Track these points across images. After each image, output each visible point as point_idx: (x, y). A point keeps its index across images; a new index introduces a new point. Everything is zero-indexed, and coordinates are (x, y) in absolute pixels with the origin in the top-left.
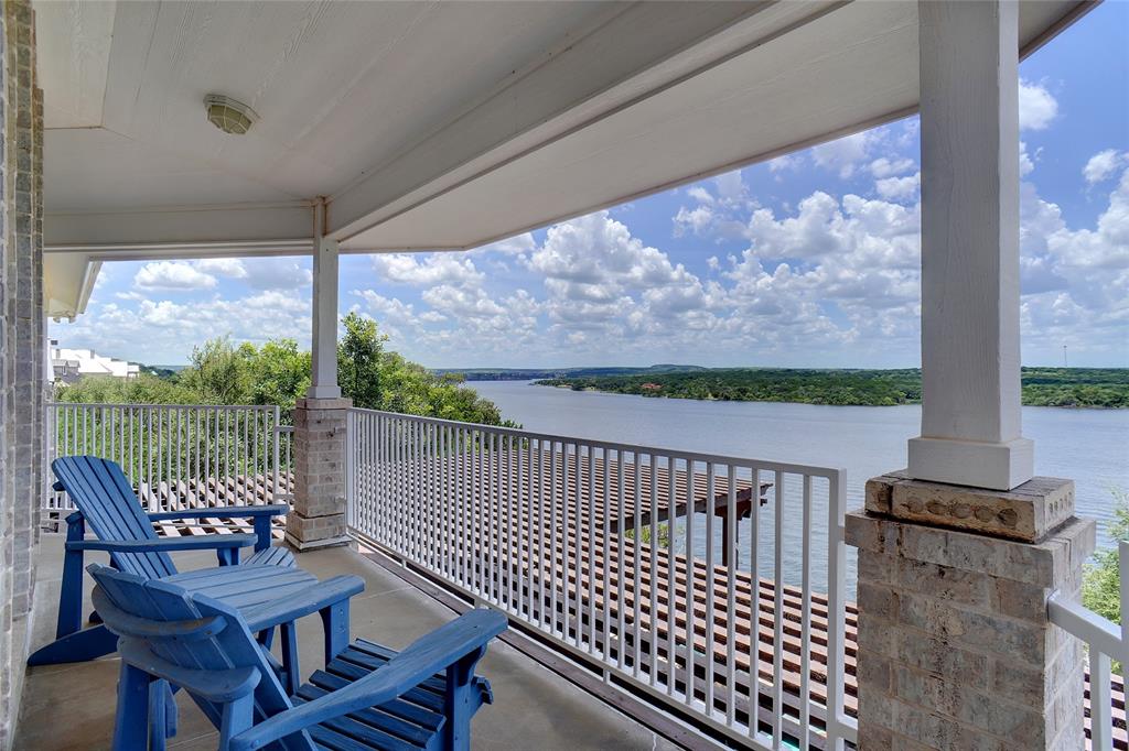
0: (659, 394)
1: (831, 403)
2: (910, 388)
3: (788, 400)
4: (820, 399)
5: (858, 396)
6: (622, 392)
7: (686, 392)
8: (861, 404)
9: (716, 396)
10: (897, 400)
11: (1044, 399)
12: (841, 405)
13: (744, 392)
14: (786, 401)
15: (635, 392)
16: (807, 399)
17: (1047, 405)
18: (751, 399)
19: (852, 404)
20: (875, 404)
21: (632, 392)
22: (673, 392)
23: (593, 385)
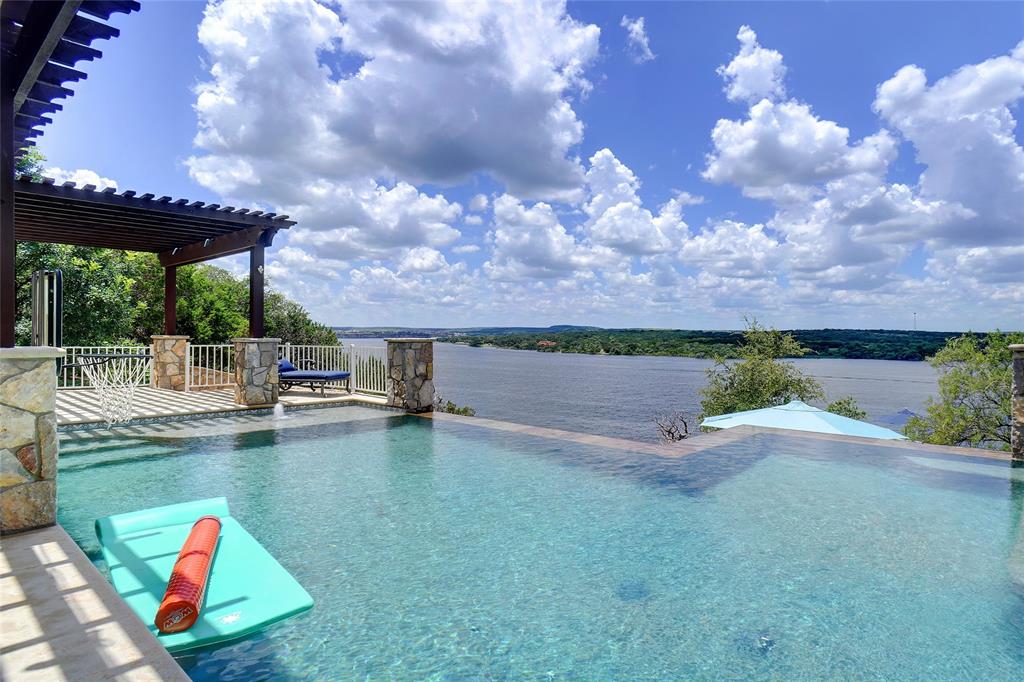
0: (554, 350)
4: (703, 354)
6: (518, 348)
7: (580, 347)
9: (607, 351)
13: (634, 347)
14: (674, 356)
15: (530, 347)
18: (639, 353)
21: (528, 348)
22: (567, 348)
23: (491, 342)
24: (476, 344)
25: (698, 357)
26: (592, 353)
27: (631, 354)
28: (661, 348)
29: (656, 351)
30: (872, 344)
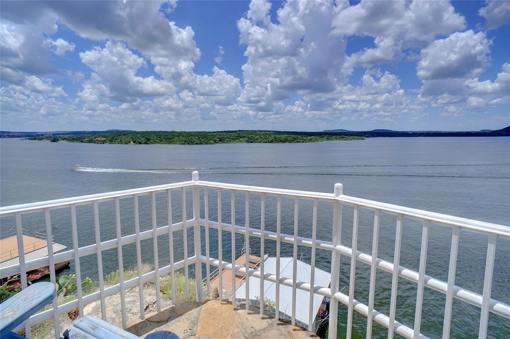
0: (104, 142)
1: (188, 144)
2: (221, 137)
3: (170, 143)
4: (184, 142)
5: (200, 140)
6: (82, 142)
7: (119, 140)
8: (201, 144)
9: (134, 142)
10: (215, 142)
11: (266, 140)
12: (193, 144)
13: (149, 140)
14: (169, 144)
15: (90, 141)
16: (178, 142)
17: (266, 142)
18: (152, 143)
19: (197, 144)
20: (206, 143)
21: (88, 142)
22: (111, 141)
23: (66, 139)
24: (55, 140)
25: (181, 144)
26: (126, 143)
27: (147, 144)
28: (163, 140)
29: (161, 142)
30: (257, 136)
